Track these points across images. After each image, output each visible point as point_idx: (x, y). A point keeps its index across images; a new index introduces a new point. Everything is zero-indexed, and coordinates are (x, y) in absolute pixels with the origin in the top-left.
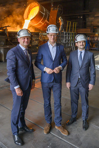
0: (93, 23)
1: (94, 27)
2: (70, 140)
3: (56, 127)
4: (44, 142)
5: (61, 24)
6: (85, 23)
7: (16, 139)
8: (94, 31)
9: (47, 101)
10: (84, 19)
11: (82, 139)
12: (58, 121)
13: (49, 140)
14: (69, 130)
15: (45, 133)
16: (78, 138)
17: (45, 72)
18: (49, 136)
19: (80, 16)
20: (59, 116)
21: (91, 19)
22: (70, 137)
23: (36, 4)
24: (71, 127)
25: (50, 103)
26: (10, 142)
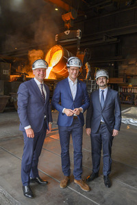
0: (126, 72)
1: (127, 76)
2: (90, 196)
3: (75, 181)
4: (59, 196)
5: (88, 71)
6: (117, 72)
7: (26, 191)
8: (128, 81)
9: (65, 148)
10: (116, 67)
11: (105, 196)
12: (77, 174)
13: (66, 195)
14: (91, 186)
15: (61, 187)
16: (101, 195)
17: (64, 114)
18: (66, 190)
19: (111, 63)
20: (79, 167)
21: (124, 67)
22: (91, 193)
23: (59, 47)
24: (93, 182)
25: (68, 151)
26: (19, 194)
